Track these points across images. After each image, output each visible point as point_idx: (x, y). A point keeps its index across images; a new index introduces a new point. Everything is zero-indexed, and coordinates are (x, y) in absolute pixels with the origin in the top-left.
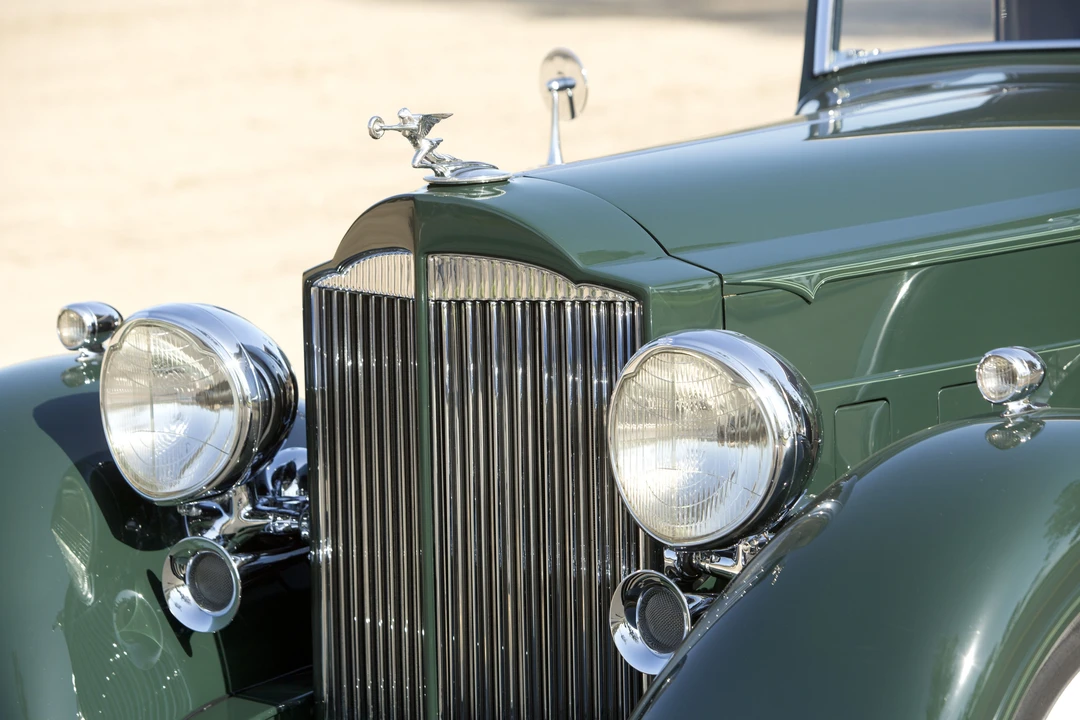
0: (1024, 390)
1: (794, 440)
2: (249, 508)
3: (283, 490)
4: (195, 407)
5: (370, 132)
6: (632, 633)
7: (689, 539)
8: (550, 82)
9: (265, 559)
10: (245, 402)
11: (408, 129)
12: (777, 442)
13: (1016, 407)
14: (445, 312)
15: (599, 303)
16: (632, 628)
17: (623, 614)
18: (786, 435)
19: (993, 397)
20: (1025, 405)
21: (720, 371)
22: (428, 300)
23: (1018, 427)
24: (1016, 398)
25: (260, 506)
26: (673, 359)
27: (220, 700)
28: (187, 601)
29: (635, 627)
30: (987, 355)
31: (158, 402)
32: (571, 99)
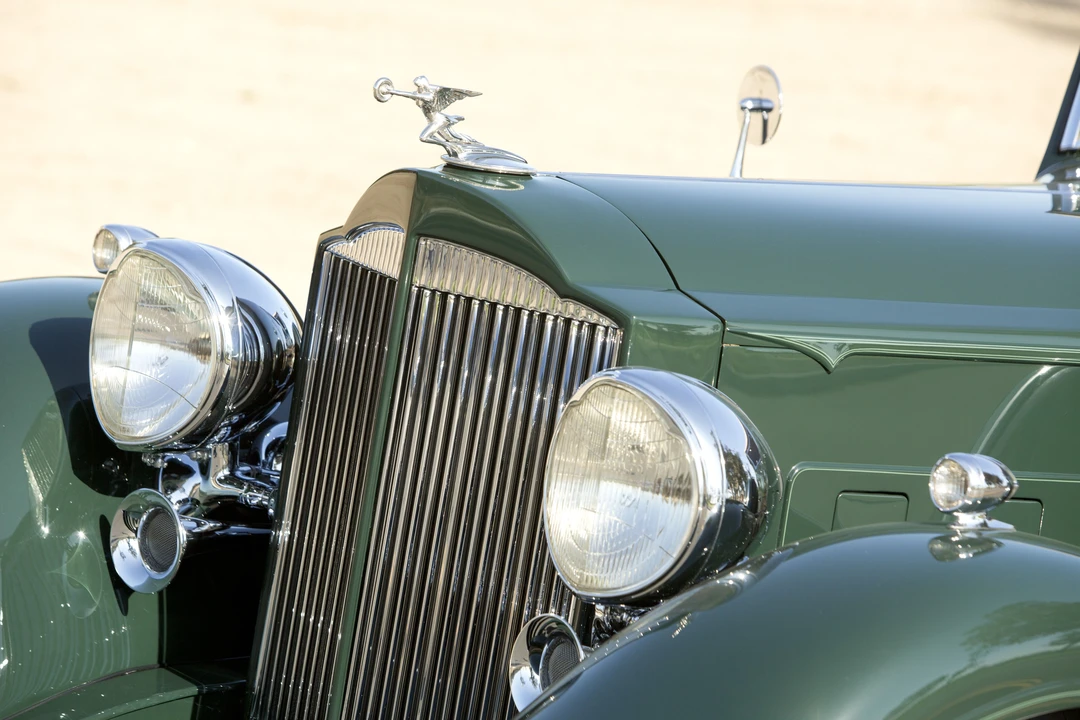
0: (975, 503)
1: (721, 507)
2: (226, 472)
3: (274, 462)
4: (186, 354)
5: (375, 93)
6: (532, 678)
7: (599, 590)
8: (745, 100)
9: (235, 529)
10: (223, 357)
11: (422, 100)
12: (701, 505)
13: (969, 521)
14: (426, 301)
15: (582, 323)
16: (534, 674)
17: (528, 658)
18: (714, 500)
19: (942, 505)
20: (981, 521)
21: (658, 416)
22: (412, 285)
23: (965, 543)
24: (966, 509)
25: (239, 474)
26: (613, 393)
27: (150, 668)
28: (134, 553)
29: (538, 673)
30: (947, 457)
31: (138, 339)
32: (765, 123)
